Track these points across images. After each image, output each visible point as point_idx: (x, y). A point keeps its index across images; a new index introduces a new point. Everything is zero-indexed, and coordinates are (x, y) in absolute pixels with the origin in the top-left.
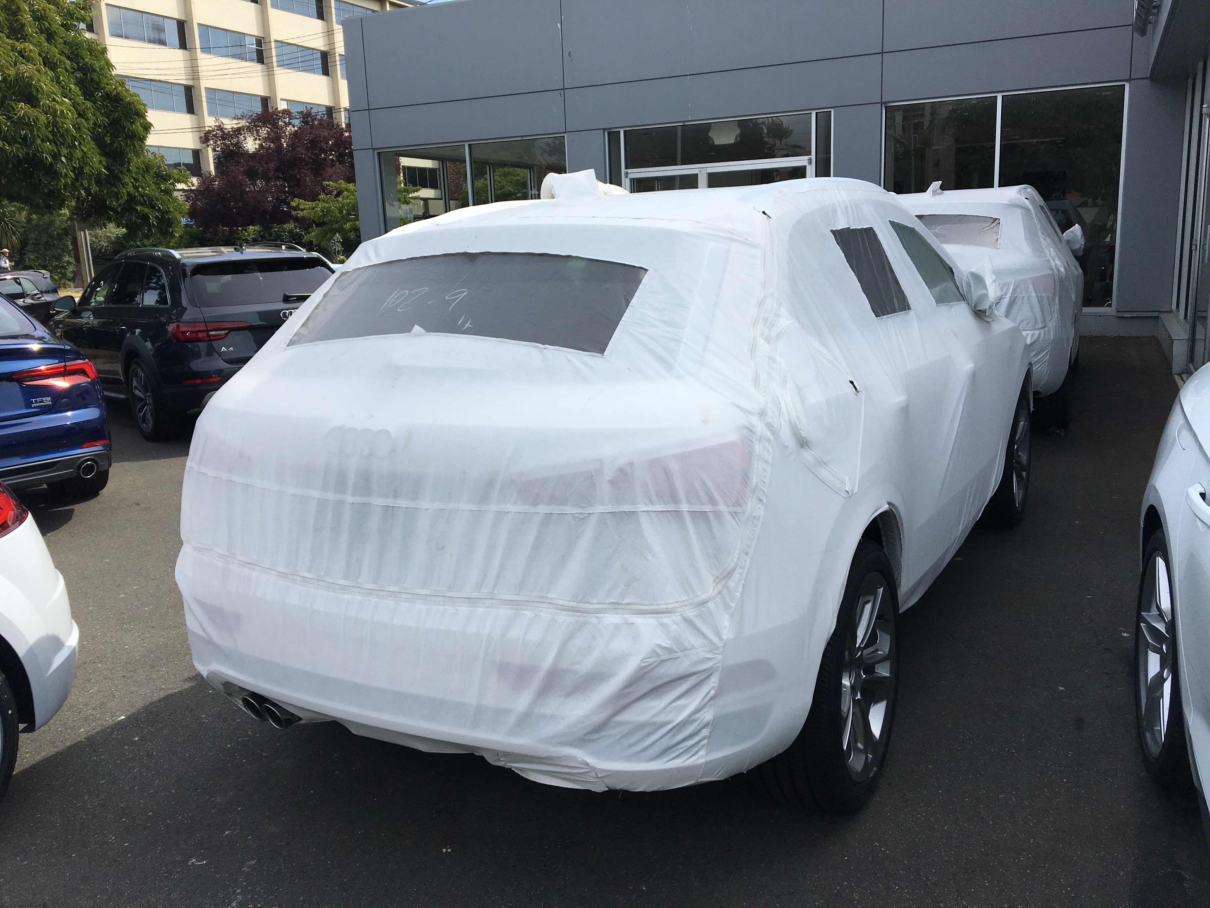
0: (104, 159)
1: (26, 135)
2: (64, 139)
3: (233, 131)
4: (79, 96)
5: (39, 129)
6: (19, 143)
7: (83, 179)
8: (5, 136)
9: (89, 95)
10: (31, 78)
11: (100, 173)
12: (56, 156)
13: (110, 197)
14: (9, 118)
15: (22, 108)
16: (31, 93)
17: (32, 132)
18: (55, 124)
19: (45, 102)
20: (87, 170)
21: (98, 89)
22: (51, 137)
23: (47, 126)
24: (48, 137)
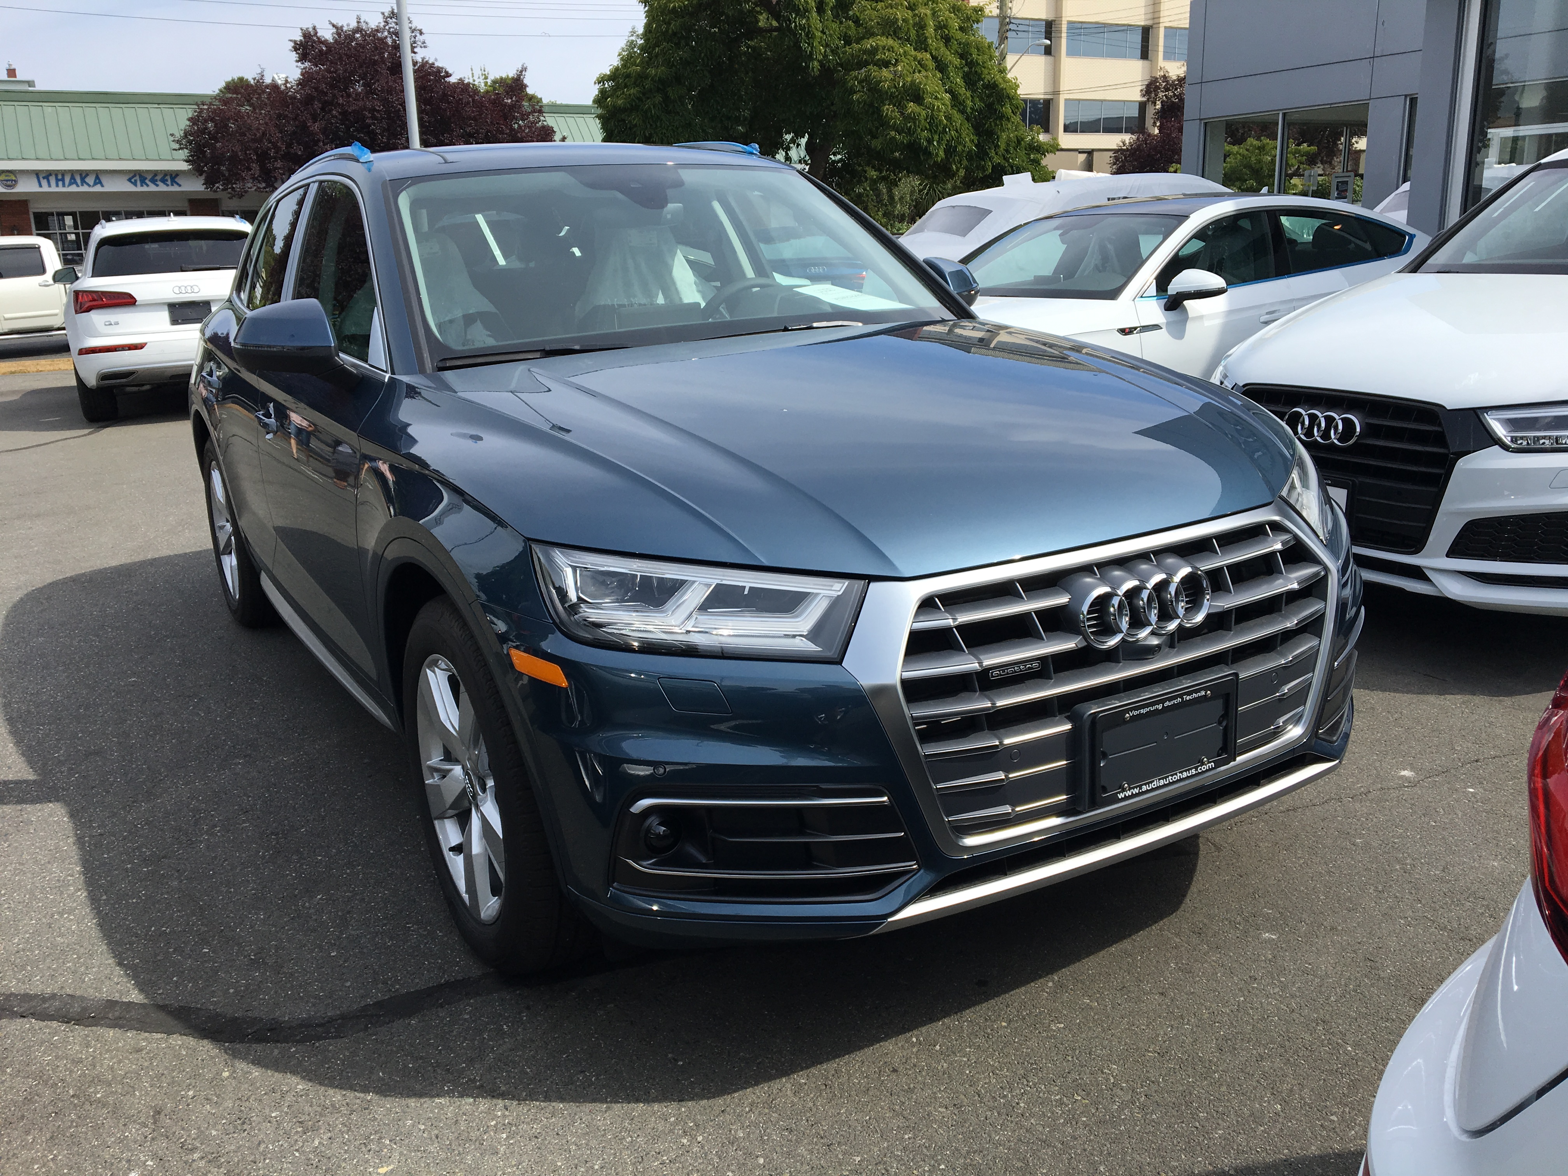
0: (975, 139)
1: (911, 126)
2: (937, 128)
3: (1178, 80)
4: (962, 87)
5: (920, 121)
6: (905, 133)
7: (955, 156)
8: (897, 127)
9: (972, 85)
10: (920, 83)
11: (971, 151)
12: (930, 141)
13: (978, 170)
14: (902, 114)
15: (912, 107)
16: (919, 94)
17: (915, 123)
18: (932, 117)
19: (928, 100)
20: (959, 148)
21: (980, 79)
22: (928, 127)
23: (926, 120)
24: (926, 127)
